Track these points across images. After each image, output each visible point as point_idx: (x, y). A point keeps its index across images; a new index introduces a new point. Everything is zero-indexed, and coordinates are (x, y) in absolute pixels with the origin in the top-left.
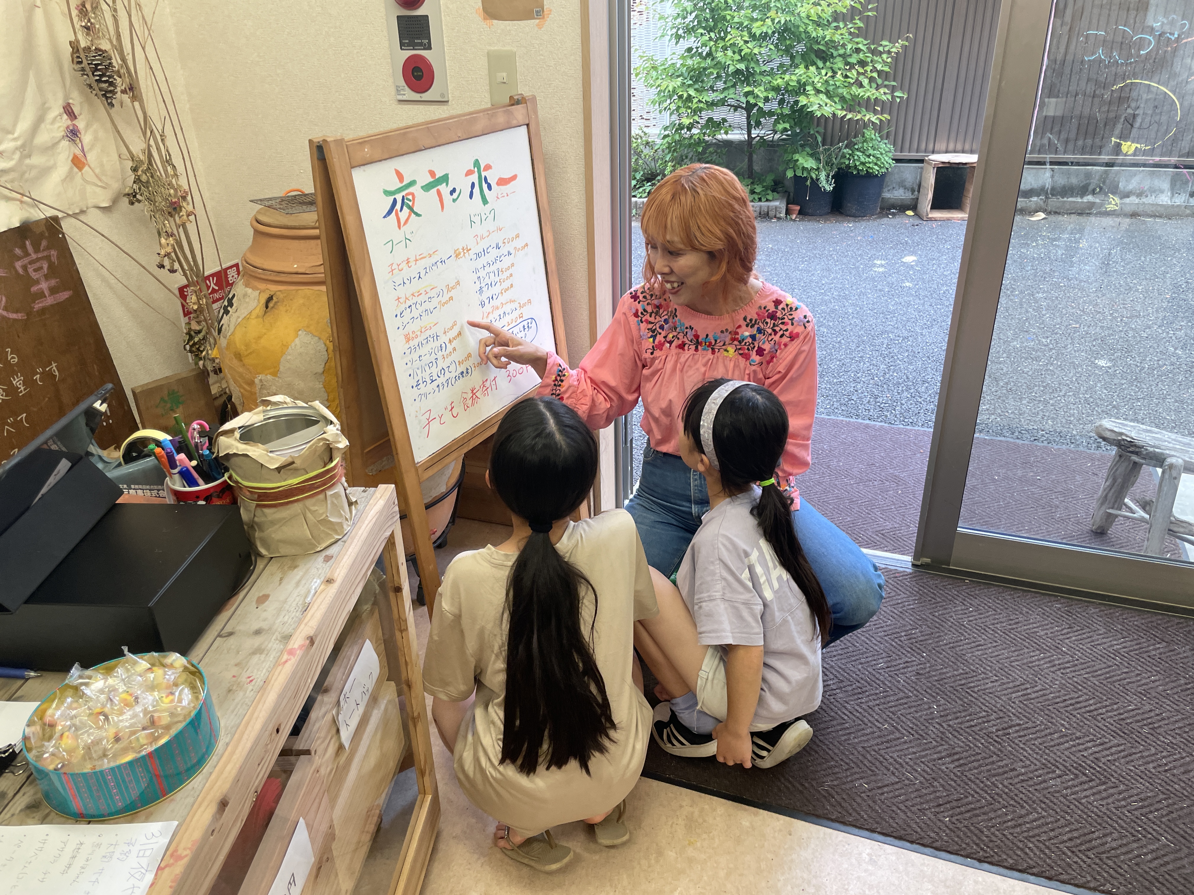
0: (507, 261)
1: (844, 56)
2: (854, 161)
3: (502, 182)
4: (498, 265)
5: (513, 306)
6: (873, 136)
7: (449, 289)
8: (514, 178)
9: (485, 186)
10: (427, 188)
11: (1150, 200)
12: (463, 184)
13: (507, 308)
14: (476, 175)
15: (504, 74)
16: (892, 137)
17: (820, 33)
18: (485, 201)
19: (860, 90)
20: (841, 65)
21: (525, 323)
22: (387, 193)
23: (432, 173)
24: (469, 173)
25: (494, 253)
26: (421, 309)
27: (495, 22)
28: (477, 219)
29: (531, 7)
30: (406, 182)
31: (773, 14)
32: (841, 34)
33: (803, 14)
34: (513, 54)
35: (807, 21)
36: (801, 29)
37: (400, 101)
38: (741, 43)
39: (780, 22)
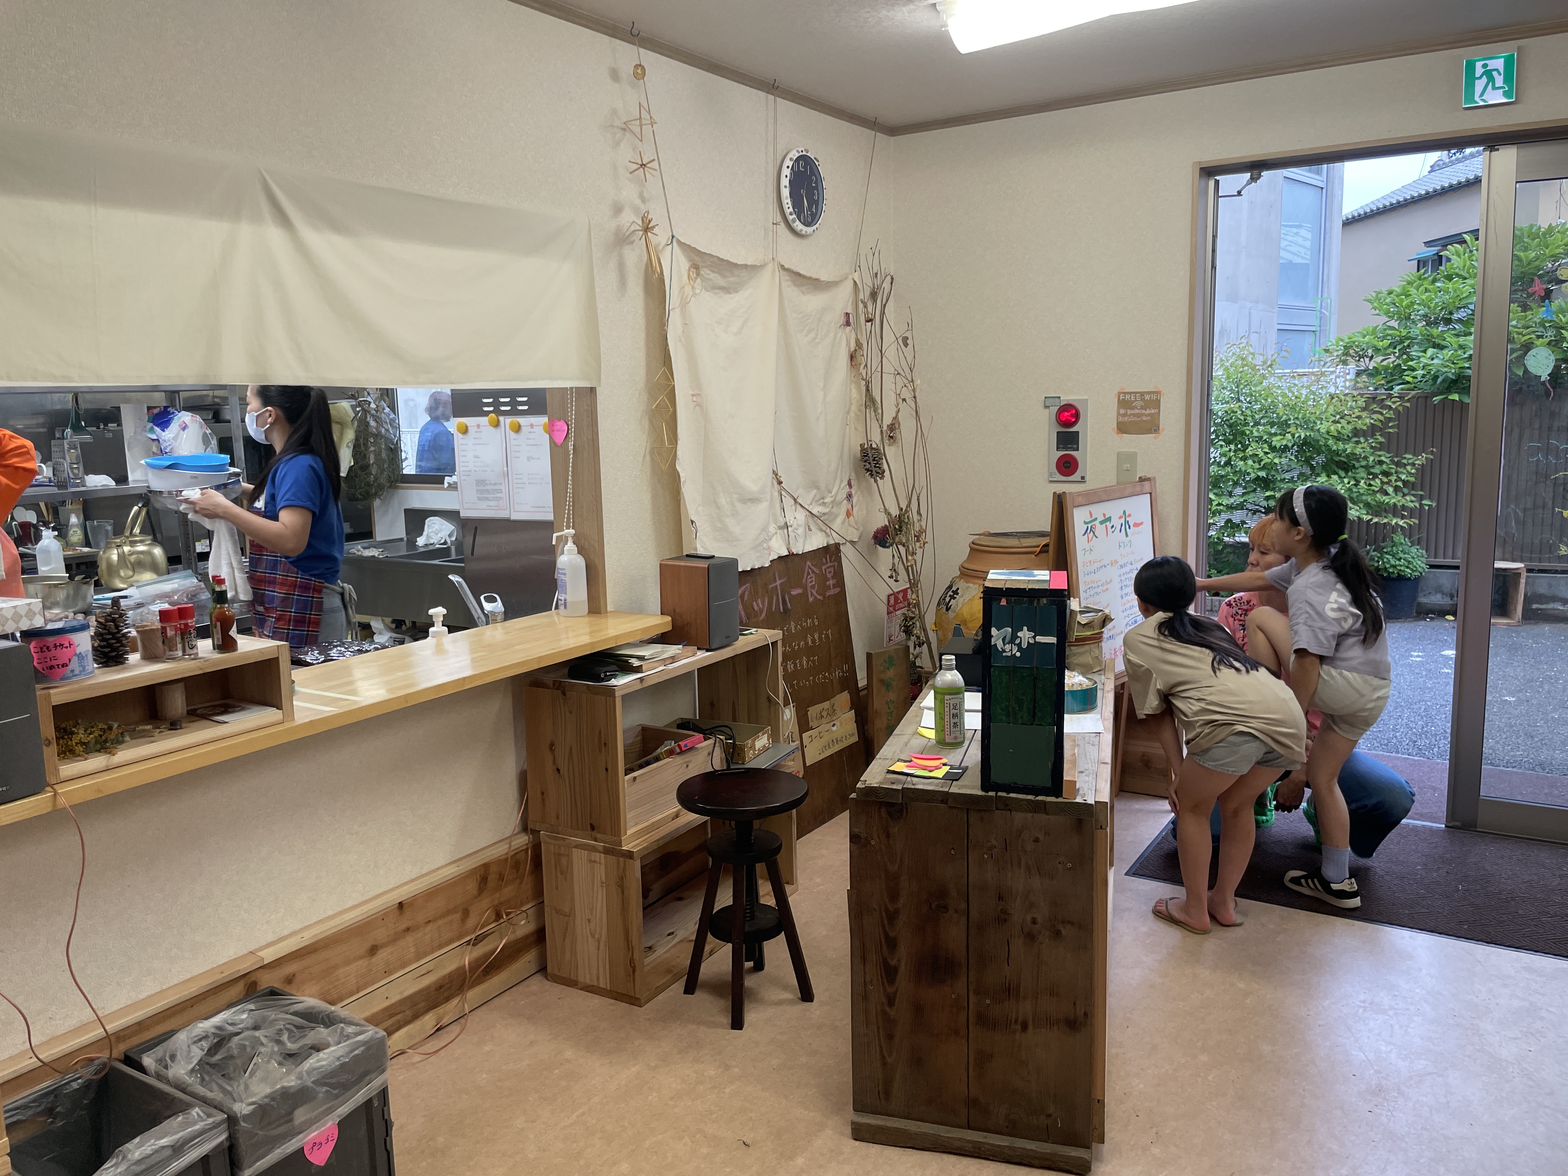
1: (1366, 467)
2: (1383, 563)
3: (1136, 525)
6: (1402, 541)
7: (1107, 583)
8: (1142, 523)
9: (1127, 526)
10: (1101, 523)
12: (1117, 522)
14: (1124, 519)
15: (1129, 465)
16: (1424, 543)
17: (1341, 446)
18: (1127, 535)
19: (1384, 498)
20: (1364, 475)
22: (1085, 523)
23: (1104, 515)
24: (1121, 517)
25: (1129, 567)
26: (1095, 591)
27: (1125, 435)
28: (1122, 545)
29: (1152, 427)
30: (1093, 518)
31: (1292, 429)
32: (1363, 448)
33: (1322, 431)
34: (1136, 454)
35: (1327, 436)
36: (1321, 443)
37: (1051, 481)
38: (1261, 454)
39: (1300, 436)
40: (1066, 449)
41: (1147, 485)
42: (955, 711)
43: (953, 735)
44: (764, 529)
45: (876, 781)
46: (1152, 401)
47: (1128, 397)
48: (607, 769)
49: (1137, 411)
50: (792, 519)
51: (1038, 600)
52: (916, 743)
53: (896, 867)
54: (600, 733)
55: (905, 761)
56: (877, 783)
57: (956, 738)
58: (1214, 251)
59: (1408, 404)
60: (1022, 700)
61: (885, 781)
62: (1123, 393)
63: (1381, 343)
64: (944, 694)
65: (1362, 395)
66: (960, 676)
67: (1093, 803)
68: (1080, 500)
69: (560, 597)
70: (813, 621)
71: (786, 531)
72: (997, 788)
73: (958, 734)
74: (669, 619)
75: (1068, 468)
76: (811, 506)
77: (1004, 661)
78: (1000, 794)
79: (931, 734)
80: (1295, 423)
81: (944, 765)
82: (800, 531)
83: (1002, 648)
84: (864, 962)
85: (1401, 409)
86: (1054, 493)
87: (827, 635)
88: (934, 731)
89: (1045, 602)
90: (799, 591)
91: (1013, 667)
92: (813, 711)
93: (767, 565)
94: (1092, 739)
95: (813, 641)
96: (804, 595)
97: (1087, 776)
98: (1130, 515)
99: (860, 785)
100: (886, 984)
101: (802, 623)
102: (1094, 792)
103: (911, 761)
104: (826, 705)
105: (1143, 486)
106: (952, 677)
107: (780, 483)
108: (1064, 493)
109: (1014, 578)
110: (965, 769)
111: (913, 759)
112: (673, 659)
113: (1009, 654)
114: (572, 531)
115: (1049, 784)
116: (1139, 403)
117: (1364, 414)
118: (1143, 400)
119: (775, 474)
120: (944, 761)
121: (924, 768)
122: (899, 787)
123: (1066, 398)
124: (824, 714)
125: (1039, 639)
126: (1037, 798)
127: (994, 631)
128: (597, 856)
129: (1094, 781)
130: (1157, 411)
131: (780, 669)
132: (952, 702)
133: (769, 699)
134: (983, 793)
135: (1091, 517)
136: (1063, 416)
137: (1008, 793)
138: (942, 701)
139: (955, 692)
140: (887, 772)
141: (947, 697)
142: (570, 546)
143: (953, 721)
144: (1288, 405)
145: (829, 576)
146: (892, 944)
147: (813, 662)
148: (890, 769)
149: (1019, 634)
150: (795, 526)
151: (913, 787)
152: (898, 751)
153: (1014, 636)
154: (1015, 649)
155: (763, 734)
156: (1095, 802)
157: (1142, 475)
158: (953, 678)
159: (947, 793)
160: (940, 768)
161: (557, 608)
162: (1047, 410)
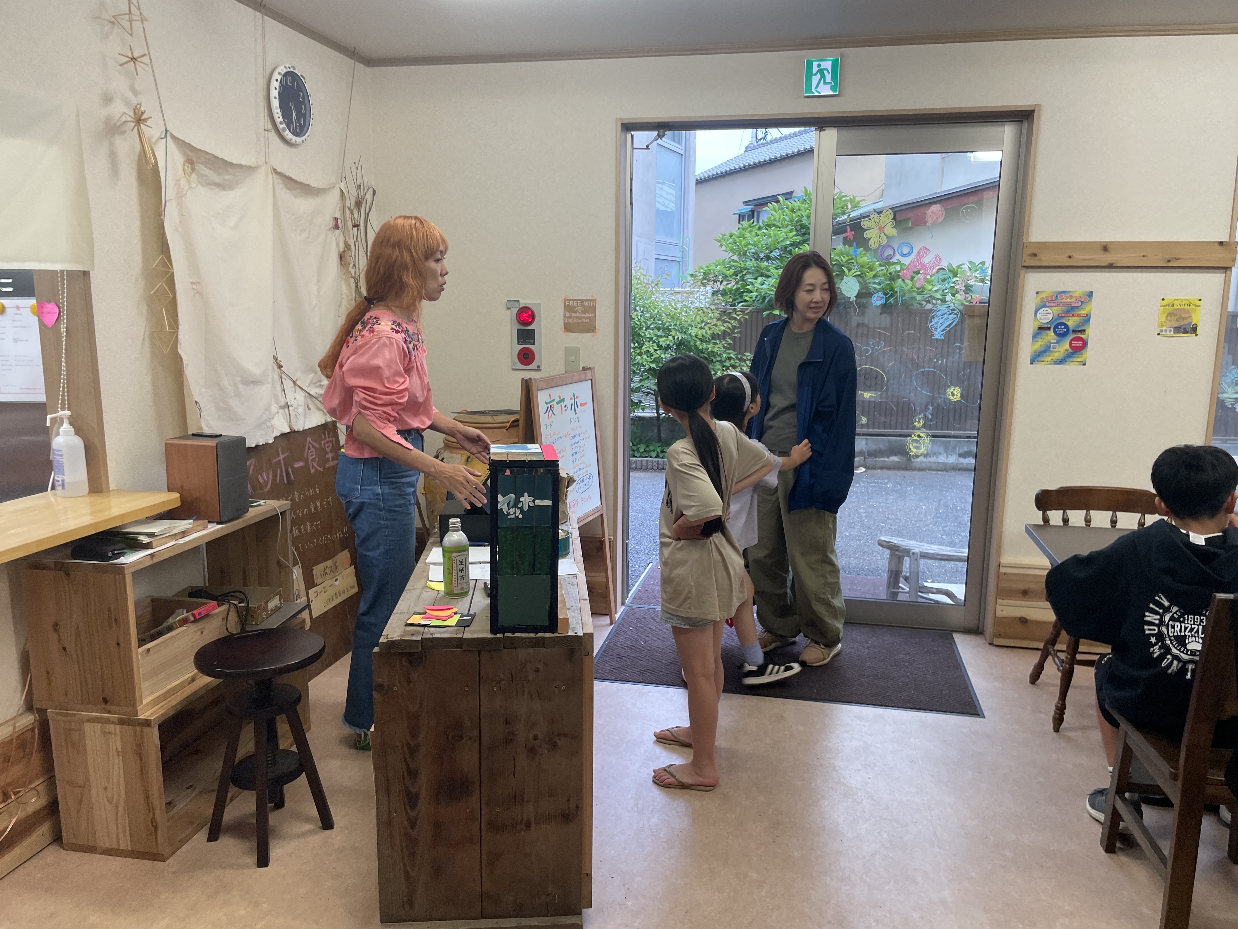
0: (582, 443)
1: (721, 362)
3: (582, 405)
4: (579, 444)
5: (585, 465)
7: (563, 451)
8: (586, 403)
9: (576, 406)
10: (558, 403)
11: (933, 459)
12: (568, 402)
13: (582, 466)
14: (573, 400)
15: (573, 358)
17: (704, 346)
18: (576, 413)
20: (719, 367)
21: (588, 475)
22: (546, 403)
23: (560, 397)
24: (571, 399)
25: (578, 438)
27: (570, 333)
28: (572, 420)
29: (589, 328)
30: (552, 399)
31: (673, 333)
32: (718, 348)
33: (693, 334)
34: (579, 348)
35: (696, 339)
36: (692, 344)
37: (514, 369)
38: (652, 351)
39: (678, 338)
40: (525, 343)
41: (588, 372)
42: (461, 566)
43: (460, 587)
44: (268, 409)
45: (396, 634)
46: (590, 307)
47: (571, 303)
48: (118, 644)
49: (578, 315)
50: (293, 400)
51: (537, 471)
52: (427, 596)
53: (416, 708)
54: (109, 610)
55: (420, 614)
56: (398, 636)
57: (462, 589)
58: (631, 190)
59: (747, 317)
60: (524, 554)
61: (405, 633)
62: (568, 300)
63: (728, 272)
64: (452, 552)
65: (717, 309)
66: (465, 536)
67: (582, 634)
68: (541, 385)
69: (56, 478)
70: (315, 490)
71: (287, 410)
72: (504, 630)
73: (464, 585)
74: (177, 495)
75: (526, 358)
76: (309, 388)
77: (508, 523)
78: (506, 635)
79: (440, 587)
80: (674, 328)
81: (455, 613)
82: (300, 410)
83: (507, 512)
84: (389, 794)
85: (742, 320)
86: (523, 379)
87: (328, 503)
88: (443, 583)
89: (542, 471)
90: (301, 464)
91: (516, 526)
92: (318, 570)
93: (271, 442)
94: (571, 580)
95: (316, 508)
96: (306, 467)
97: (574, 612)
98: (577, 397)
99: (382, 640)
100: (409, 810)
101: (305, 493)
102: (581, 625)
103: (426, 613)
104: (329, 563)
105: (586, 374)
106: (456, 537)
107: (280, 367)
108: (530, 379)
109: (513, 451)
110: (474, 616)
111: (428, 611)
112: (184, 534)
113: (513, 516)
114: (67, 413)
115: (546, 623)
116: (580, 309)
117: (719, 323)
118: (583, 306)
119: (276, 359)
120: (455, 610)
121: (439, 618)
122: (419, 638)
123: (524, 302)
124: (328, 571)
125: (538, 502)
126: (538, 635)
127: (500, 498)
128: (111, 728)
129: (579, 616)
130: (593, 315)
131: (289, 534)
132: (459, 558)
133: (279, 563)
134: (492, 636)
135: (550, 398)
136: (522, 316)
137: (513, 633)
138: (450, 558)
139: (462, 550)
140: (406, 625)
141: (454, 555)
142: (66, 427)
143: (460, 574)
144: (670, 315)
145: (327, 450)
146: (413, 774)
147: (316, 526)
148: (408, 622)
149: (521, 499)
150: (295, 405)
151: (431, 637)
152: (412, 605)
153: (517, 501)
154: (518, 512)
155: (275, 595)
156: (584, 633)
157: (584, 365)
158: (459, 538)
159: (461, 639)
160: (452, 617)
161: (53, 488)
162: (509, 311)
